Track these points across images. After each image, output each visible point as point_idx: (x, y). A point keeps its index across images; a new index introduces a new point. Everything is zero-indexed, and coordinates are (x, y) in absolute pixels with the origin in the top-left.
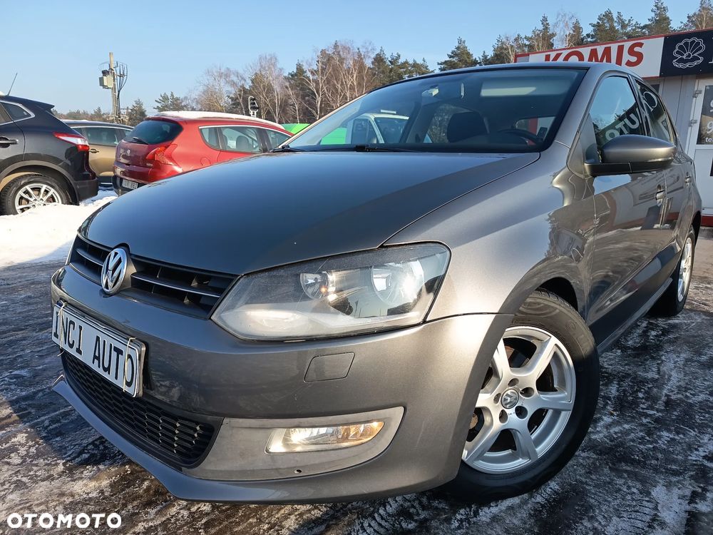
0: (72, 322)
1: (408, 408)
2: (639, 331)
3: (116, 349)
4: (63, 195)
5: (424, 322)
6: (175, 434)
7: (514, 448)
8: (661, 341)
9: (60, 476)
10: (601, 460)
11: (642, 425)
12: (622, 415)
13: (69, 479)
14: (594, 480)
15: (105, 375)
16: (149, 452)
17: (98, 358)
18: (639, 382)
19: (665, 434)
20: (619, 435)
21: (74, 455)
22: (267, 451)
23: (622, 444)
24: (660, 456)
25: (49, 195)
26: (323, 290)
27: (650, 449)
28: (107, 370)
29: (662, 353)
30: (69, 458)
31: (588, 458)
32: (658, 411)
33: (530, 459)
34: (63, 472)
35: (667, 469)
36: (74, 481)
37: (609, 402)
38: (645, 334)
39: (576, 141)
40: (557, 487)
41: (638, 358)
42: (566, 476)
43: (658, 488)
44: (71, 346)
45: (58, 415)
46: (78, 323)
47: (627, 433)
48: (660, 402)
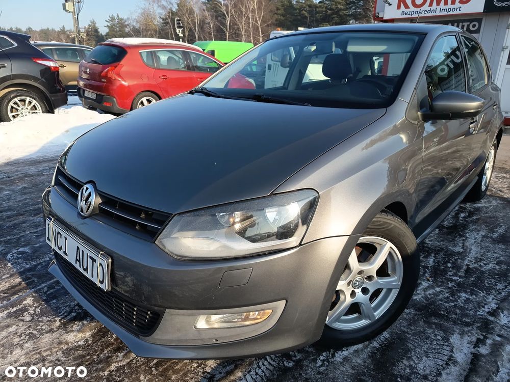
0: (59, 233)
1: (289, 301)
2: (453, 214)
3: (91, 258)
4: (42, 105)
5: (300, 245)
6: (134, 314)
7: (360, 313)
8: (467, 221)
9: (58, 329)
10: (419, 315)
11: (449, 288)
12: (435, 281)
13: (64, 331)
14: (412, 330)
15: (85, 273)
16: (117, 322)
17: (79, 261)
18: (449, 255)
19: (463, 295)
20: (432, 296)
21: (66, 314)
22: (195, 327)
23: (433, 303)
24: (458, 311)
25: (32, 105)
26: (231, 220)
27: (452, 306)
28: (86, 270)
29: (467, 231)
30: (63, 316)
31: (410, 313)
32: (460, 277)
33: (370, 320)
34: (60, 326)
35: (462, 321)
36: (67, 333)
37: (427, 271)
38: (456, 216)
39: (413, 96)
40: (388, 336)
41: (450, 235)
42: (394, 328)
43: (455, 336)
44: (60, 249)
45: (52, 283)
46: (63, 235)
47: (437, 294)
48: (462, 270)
